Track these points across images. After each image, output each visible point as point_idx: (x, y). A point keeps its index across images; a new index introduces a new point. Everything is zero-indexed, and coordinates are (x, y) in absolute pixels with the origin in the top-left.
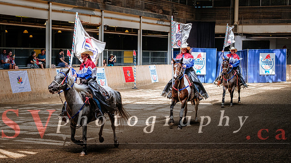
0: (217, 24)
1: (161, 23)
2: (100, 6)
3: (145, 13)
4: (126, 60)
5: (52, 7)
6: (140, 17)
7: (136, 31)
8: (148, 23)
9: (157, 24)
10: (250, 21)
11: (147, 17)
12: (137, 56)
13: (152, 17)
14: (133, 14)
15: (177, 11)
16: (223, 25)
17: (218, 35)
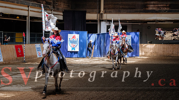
0: (88, 13)
3: (32, 4)
4: (17, 40)
6: (28, 7)
7: (25, 17)
8: (34, 11)
9: (41, 12)
10: (112, 10)
11: (34, 6)
12: (26, 37)
13: (38, 6)
14: (23, 4)
15: (57, 3)
16: (92, 13)
17: (89, 21)
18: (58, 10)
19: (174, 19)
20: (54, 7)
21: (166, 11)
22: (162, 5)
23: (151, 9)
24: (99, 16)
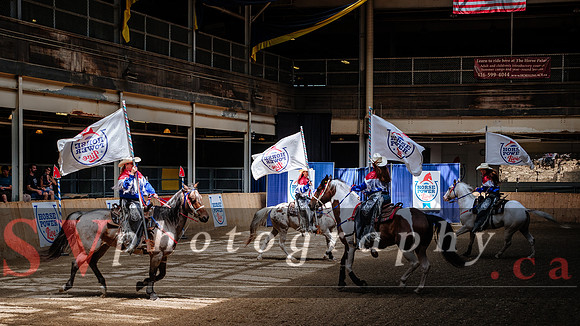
0: (335, 118)
1: (230, 115)
2: (115, 84)
3: (201, 97)
4: (165, 186)
5: (23, 85)
6: (192, 104)
7: (184, 130)
8: (206, 116)
9: (223, 117)
10: (394, 111)
11: (204, 103)
12: (186, 177)
13: (214, 104)
14: (178, 98)
15: (260, 94)
16: (345, 119)
17: (337, 137)
18: (263, 112)
19: (542, 132)
20: (253, 105)
21: (524, 111)
22: (513, 99)
23: (487, 106)
24: (361, 125)
